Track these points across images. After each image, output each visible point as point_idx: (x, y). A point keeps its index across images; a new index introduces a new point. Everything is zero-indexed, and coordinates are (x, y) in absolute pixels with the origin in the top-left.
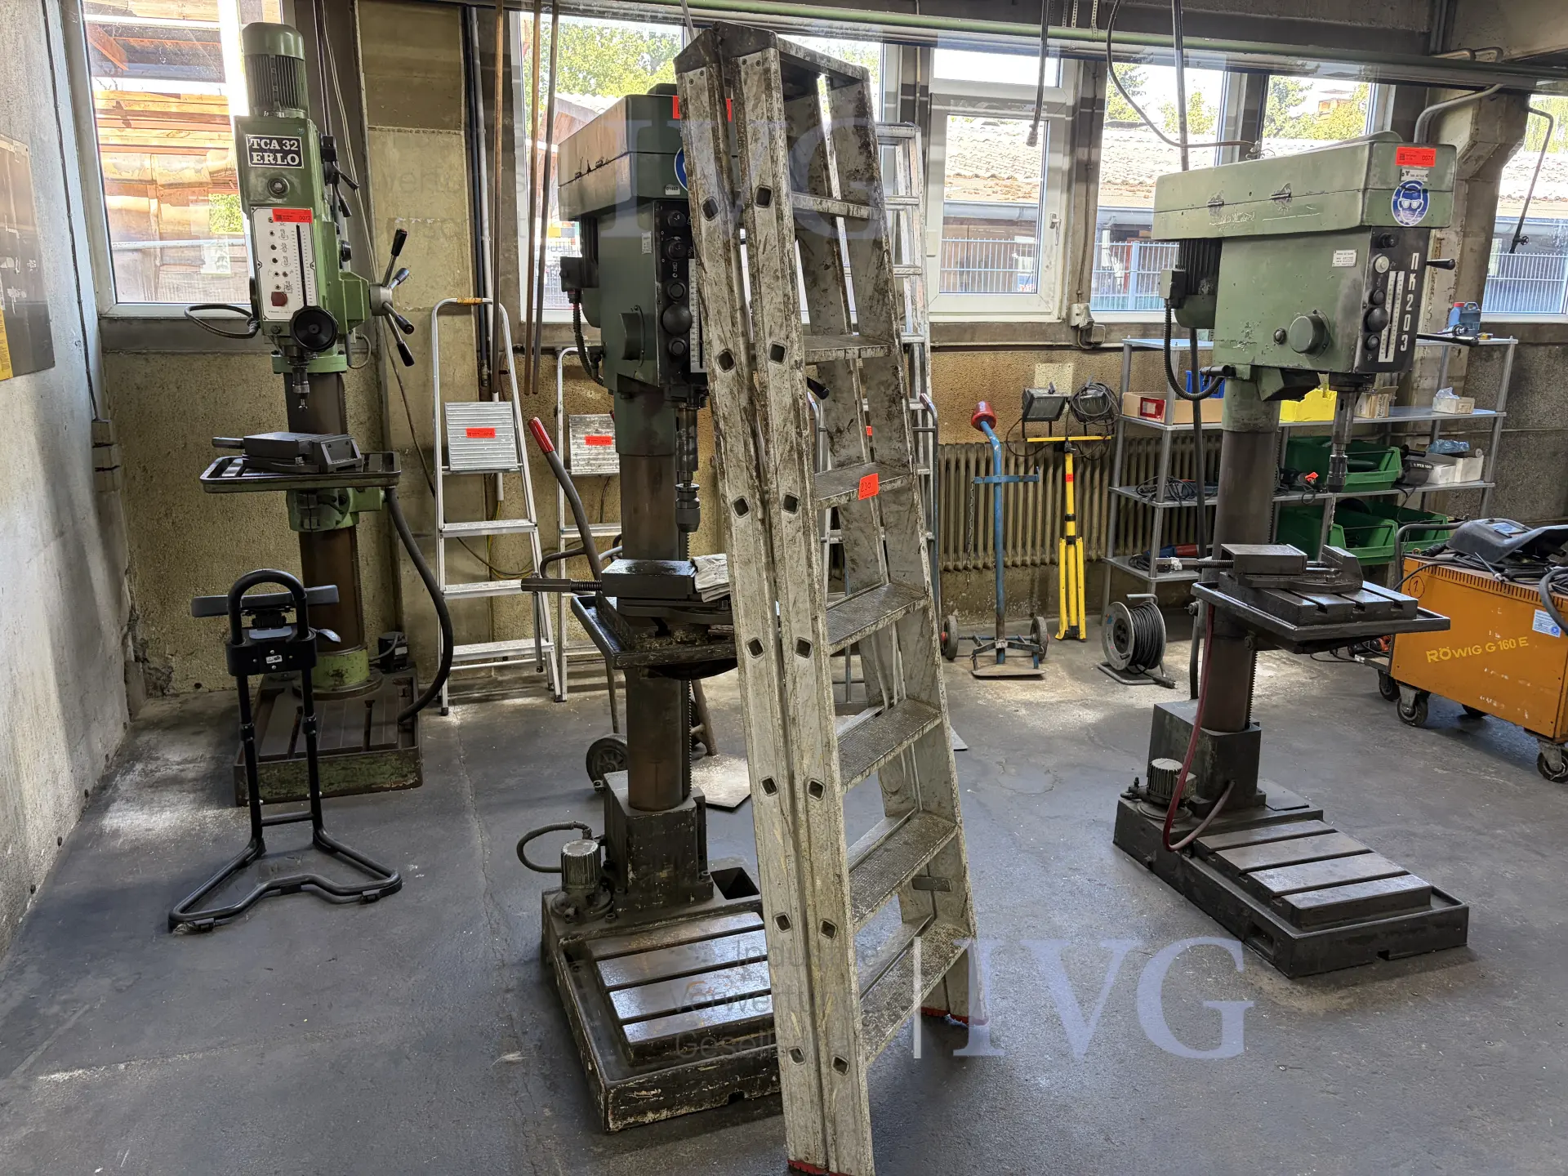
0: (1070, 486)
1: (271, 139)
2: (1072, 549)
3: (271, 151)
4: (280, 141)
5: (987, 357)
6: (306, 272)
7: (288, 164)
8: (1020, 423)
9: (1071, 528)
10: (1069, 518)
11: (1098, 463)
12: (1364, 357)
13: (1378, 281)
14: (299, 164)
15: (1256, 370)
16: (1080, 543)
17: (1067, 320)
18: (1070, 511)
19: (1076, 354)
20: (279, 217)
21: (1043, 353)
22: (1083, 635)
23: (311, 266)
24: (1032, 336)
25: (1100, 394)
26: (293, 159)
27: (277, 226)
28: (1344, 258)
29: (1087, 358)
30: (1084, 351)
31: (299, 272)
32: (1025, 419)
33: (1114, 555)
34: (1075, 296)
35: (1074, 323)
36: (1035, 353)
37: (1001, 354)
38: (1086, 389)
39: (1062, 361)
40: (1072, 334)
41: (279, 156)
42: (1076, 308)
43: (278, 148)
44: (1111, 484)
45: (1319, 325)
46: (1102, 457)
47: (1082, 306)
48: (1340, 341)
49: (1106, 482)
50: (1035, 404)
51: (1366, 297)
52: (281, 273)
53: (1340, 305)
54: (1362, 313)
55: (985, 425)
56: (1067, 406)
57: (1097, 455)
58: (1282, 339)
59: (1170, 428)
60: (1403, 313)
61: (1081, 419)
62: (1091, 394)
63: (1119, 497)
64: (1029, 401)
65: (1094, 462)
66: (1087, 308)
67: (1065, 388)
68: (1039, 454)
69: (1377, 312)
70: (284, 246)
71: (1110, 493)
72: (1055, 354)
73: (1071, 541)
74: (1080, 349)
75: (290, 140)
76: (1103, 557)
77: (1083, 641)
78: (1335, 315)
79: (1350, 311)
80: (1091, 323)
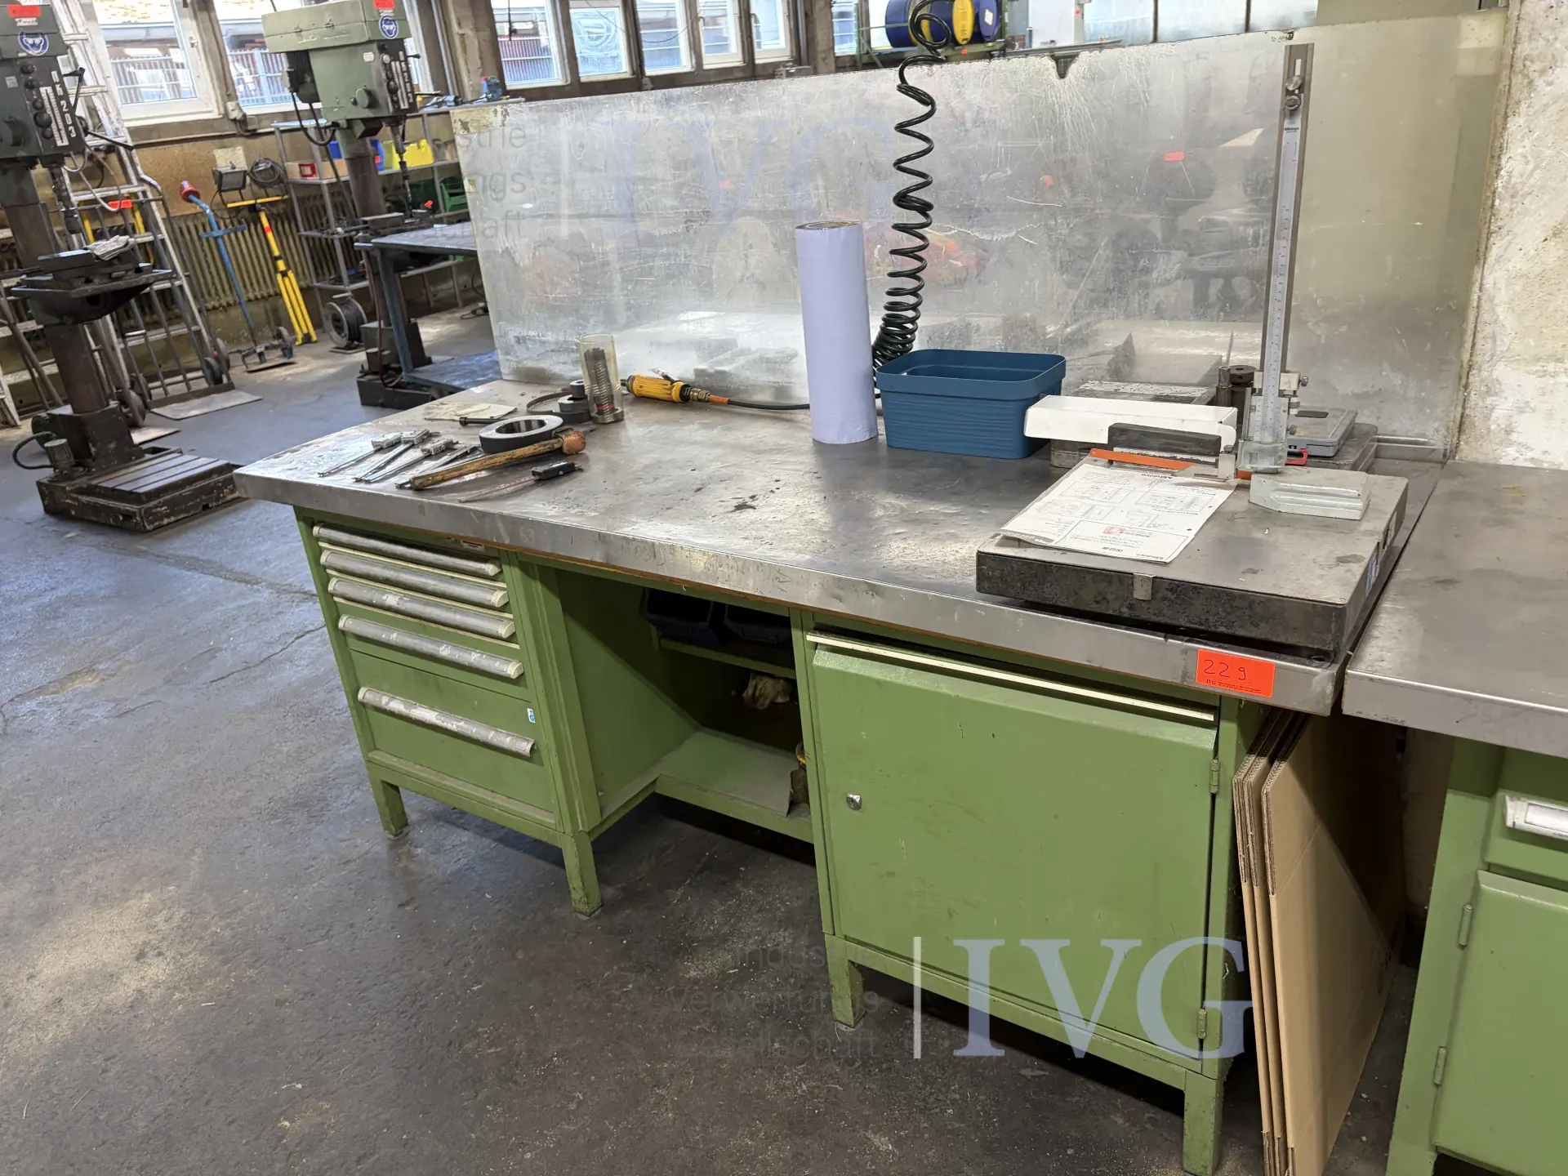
0: (270, 235)
2: (287, 280)
5: (176, 149)
8: (218, 195)
9: (281, 265)
10: (277, 258)
11: (284, 216)
12: (393, 106)
13: (387, 67)
15: (349, 121)
16: (291, 274)
17: (226, 114)
18: (276, 253)
19: (241, 140)
21: (216, 141)
22: (314, 338)
24: (204, 130)
25: (269, 166)
28: (369, 57)
29: (251, 142)
30: (247, 137)
32: (220, 191)
33: (318, 281)
34: (226, 97)
35: (232, 117)
36: (210, 143)
37: (186, 145)
38: (257, 164)
39: (232, 146)
40: (232, 125)
42: (231, 105)
44: (298, 231)
45: (369, 93)
46: (285, 212)
47: (234, 103)
48: (381, 101)
49: (295, 231)
50: (224, 179)
51: (384, 76)
53: (375, 81)
54: (385, 84)
55: (192, 197)
56: (248, 179)
57: (282, 212)
58: (355, 103)
59: (325, 182)
60: (405, 83)
61: (262, 186)
62: (262, 167)
63: (307, 238)
64: (219, 177)
65: (282, 217)
66: (238, 105)
67: (242, 165)
68: (240, 216)
69: (392, 83)
71: (300, 237)
72: (226, 141)
73: (284, 274)
74: (242, 136)
76: (310, 284)
77: (316, 342)
78: (374, 87)
79: (380, 84)
80: (245, 115)
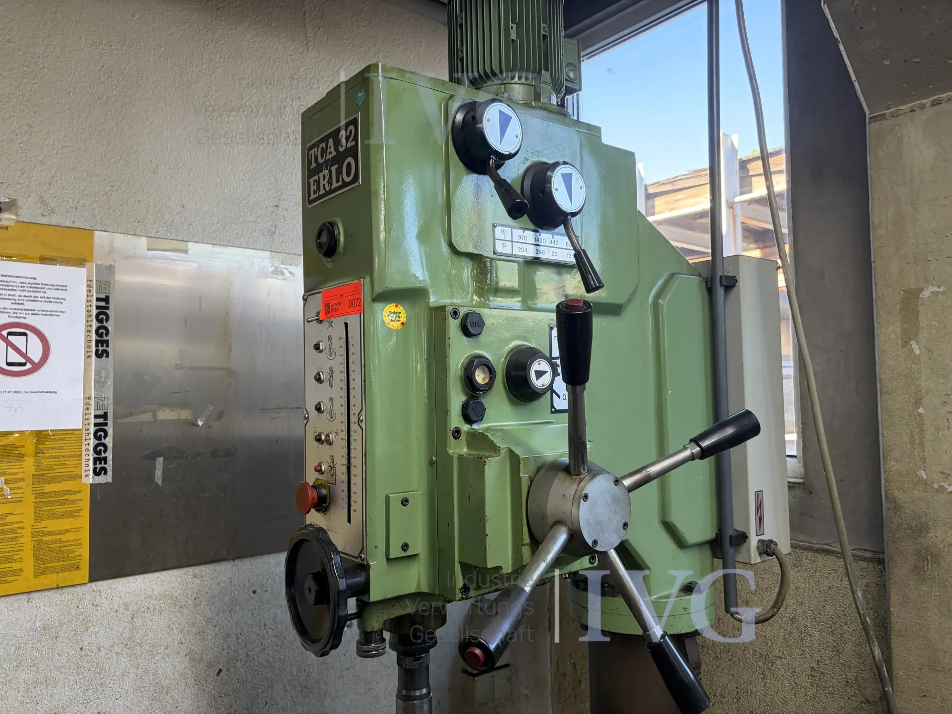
1: (326, 140)
3: (326, 165)
4: (335, 136)
6: (352, 435)
14: (356, 178)
20: (328, 309)
23: (360, 421)
26: (349, 168)
27: (323, 332)
31: (345, 436)
41: (334, 169)
43: (334, 153)
52: (324, 437)
70: (331, 374)
75: (345, 127)
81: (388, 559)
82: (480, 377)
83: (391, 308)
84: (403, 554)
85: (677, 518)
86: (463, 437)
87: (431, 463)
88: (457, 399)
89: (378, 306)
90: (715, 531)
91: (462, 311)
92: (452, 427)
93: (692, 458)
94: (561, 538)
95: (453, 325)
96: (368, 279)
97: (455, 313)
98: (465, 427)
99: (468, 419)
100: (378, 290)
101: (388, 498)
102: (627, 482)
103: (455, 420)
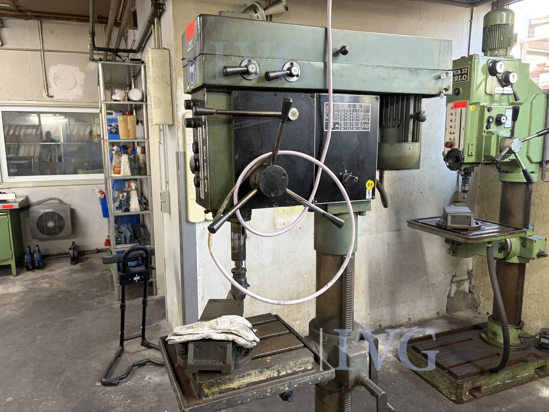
1: (458, 69)
3: (457, 75)
4: (461, 69)
6: (461, 132)
7: (463, 80)
14: (467, 79)
20: (455, 106)
23: (464, 129)
26: (465, 77)
27: (453, 111)
31: (459, 132)
41: (460, 76)
43: (460, 73)
52: (452, 133)
70: (455, 120)
75: (464, 68)
81: (468, 155)
82: (491, 120)
83: (472, 106)
84: (471, 154)
85: (531, 155)
86: (486, 132)
87: (478, 137)
88: (485, 124)
89: (470, 106)
90: (541, 160)
91: (488, 106)
92: (484, 130)
93: (536, 136)
94: (508, 149)
95: (486, 109)
96: (468, 101)
97: (487, 107)
98: (486, 130)
99: (487, 129)
100: (471, 103)
101: (469, 144)
102: (522, 140)
103: (485, 129)
